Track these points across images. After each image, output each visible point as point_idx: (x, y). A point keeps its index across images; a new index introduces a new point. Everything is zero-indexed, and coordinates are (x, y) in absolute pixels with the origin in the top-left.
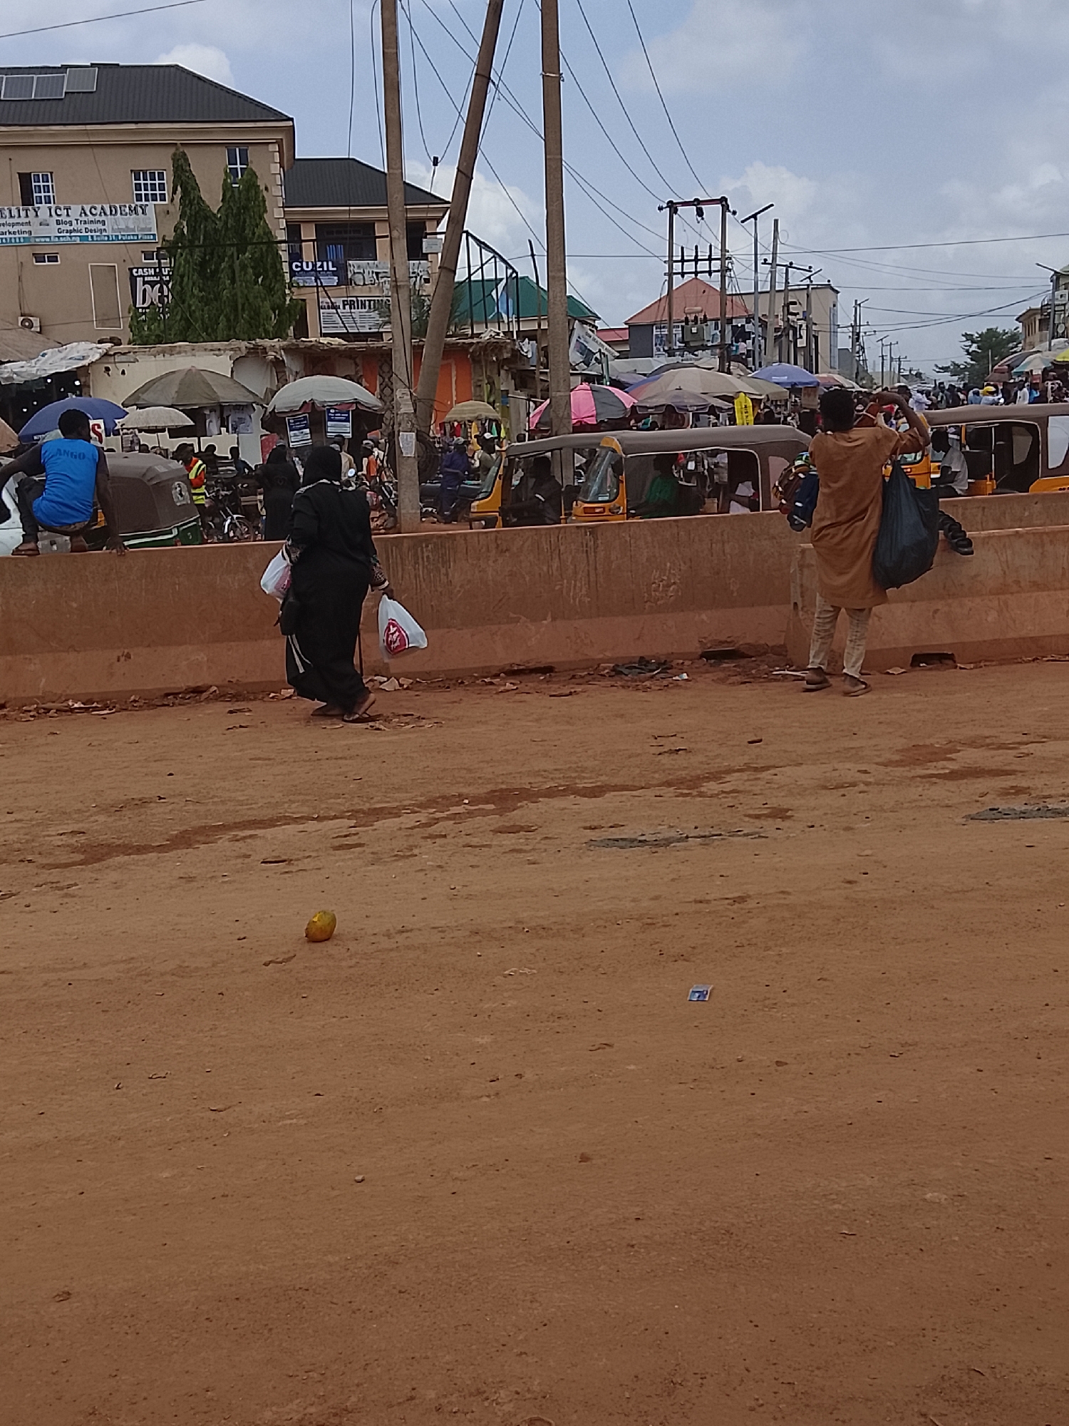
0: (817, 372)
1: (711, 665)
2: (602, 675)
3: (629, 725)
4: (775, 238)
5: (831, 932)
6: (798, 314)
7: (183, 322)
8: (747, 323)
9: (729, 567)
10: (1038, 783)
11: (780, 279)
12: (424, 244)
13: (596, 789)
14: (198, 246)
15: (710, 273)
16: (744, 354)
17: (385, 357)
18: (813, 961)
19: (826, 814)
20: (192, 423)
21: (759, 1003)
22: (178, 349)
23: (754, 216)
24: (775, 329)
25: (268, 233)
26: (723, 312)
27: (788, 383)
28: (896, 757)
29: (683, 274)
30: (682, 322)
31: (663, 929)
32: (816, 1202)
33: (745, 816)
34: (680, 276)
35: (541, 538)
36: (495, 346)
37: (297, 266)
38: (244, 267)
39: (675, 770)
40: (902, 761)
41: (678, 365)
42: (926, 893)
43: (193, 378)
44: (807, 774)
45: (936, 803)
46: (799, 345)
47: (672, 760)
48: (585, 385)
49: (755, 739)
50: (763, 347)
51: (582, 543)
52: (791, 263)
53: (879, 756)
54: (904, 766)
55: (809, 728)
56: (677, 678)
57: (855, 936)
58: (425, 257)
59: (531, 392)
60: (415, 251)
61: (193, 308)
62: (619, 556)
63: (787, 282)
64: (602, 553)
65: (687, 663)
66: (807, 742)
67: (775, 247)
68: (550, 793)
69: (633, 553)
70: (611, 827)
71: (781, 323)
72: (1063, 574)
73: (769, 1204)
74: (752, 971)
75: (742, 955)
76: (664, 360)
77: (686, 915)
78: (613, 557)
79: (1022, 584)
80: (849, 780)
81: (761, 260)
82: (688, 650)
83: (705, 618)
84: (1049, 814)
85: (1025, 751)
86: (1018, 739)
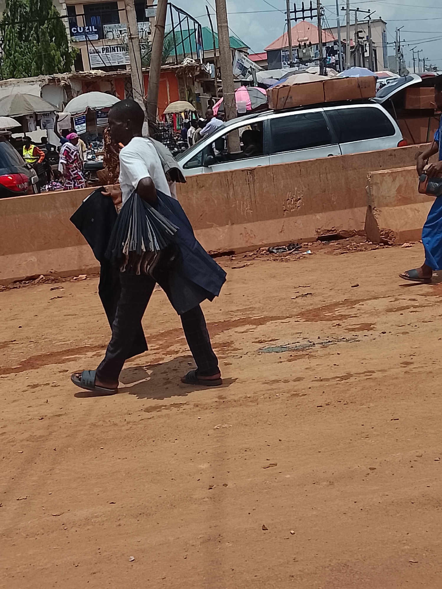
0: (377, 71)
1: (324, 244)
2: (262, 254)
3: (278, 282)
5: (398, 392)
6: (364, 38)
7: (11, 66)
8: (334, 45)
9: (331, 187)
11: (352, 19)
12: (146, 12)
13: (261, 319)
14: (17, 23)
15: (311, 17)
16: (334, 63)
17: (128, 79)
18: (388, 410)
19: (392, 325)
20: (20, 125)
21: (358, 435)
22: (9, 83)
24: (351, 47)
25: (56, 13)
26: (320, 39)
28: (431, 290)
29: (296, 19)
30: (297, 47)
31: (302, 397)
32: (395, 545)
33: (346, 329)
34: (294, 20)
35: (222, 178)
36: (190, 68)
37: (74, 30)
38: (44, 33)
39: (305, 306)
40: (435, 292)
41: (296, 72)
43: (18, 99)
44: (381, 304)
46: (365, 56)
47: (304, 300)
48: (243, 87)
49: (355, 284)
50: (344, 59)
51: (246, 179)
52: (358, 9)
53: (421, 290)
54: (436, 295)
55: (381, 276)
56: (305, 253)
57: (411, 394)
58: (147, 19)
59: (213, 93)
60: (141, 17)
61: (16, 59)
62: (267, 185)
63: (356, 20)
64: (258, 184)
65: (309, 244)
66: (381, 285)
68: (235, 324)
69: (275, 183)
70: (271, 341)
71: (354, 44)
73: (368, 548)
74: (354, 417)
75: (347, 408)
76: (288, 70)
77: (315, 388)
78: (264, 186)
80: (405, 305)
81: (340, 8)
82: (310, 236)
83: (319, 218)
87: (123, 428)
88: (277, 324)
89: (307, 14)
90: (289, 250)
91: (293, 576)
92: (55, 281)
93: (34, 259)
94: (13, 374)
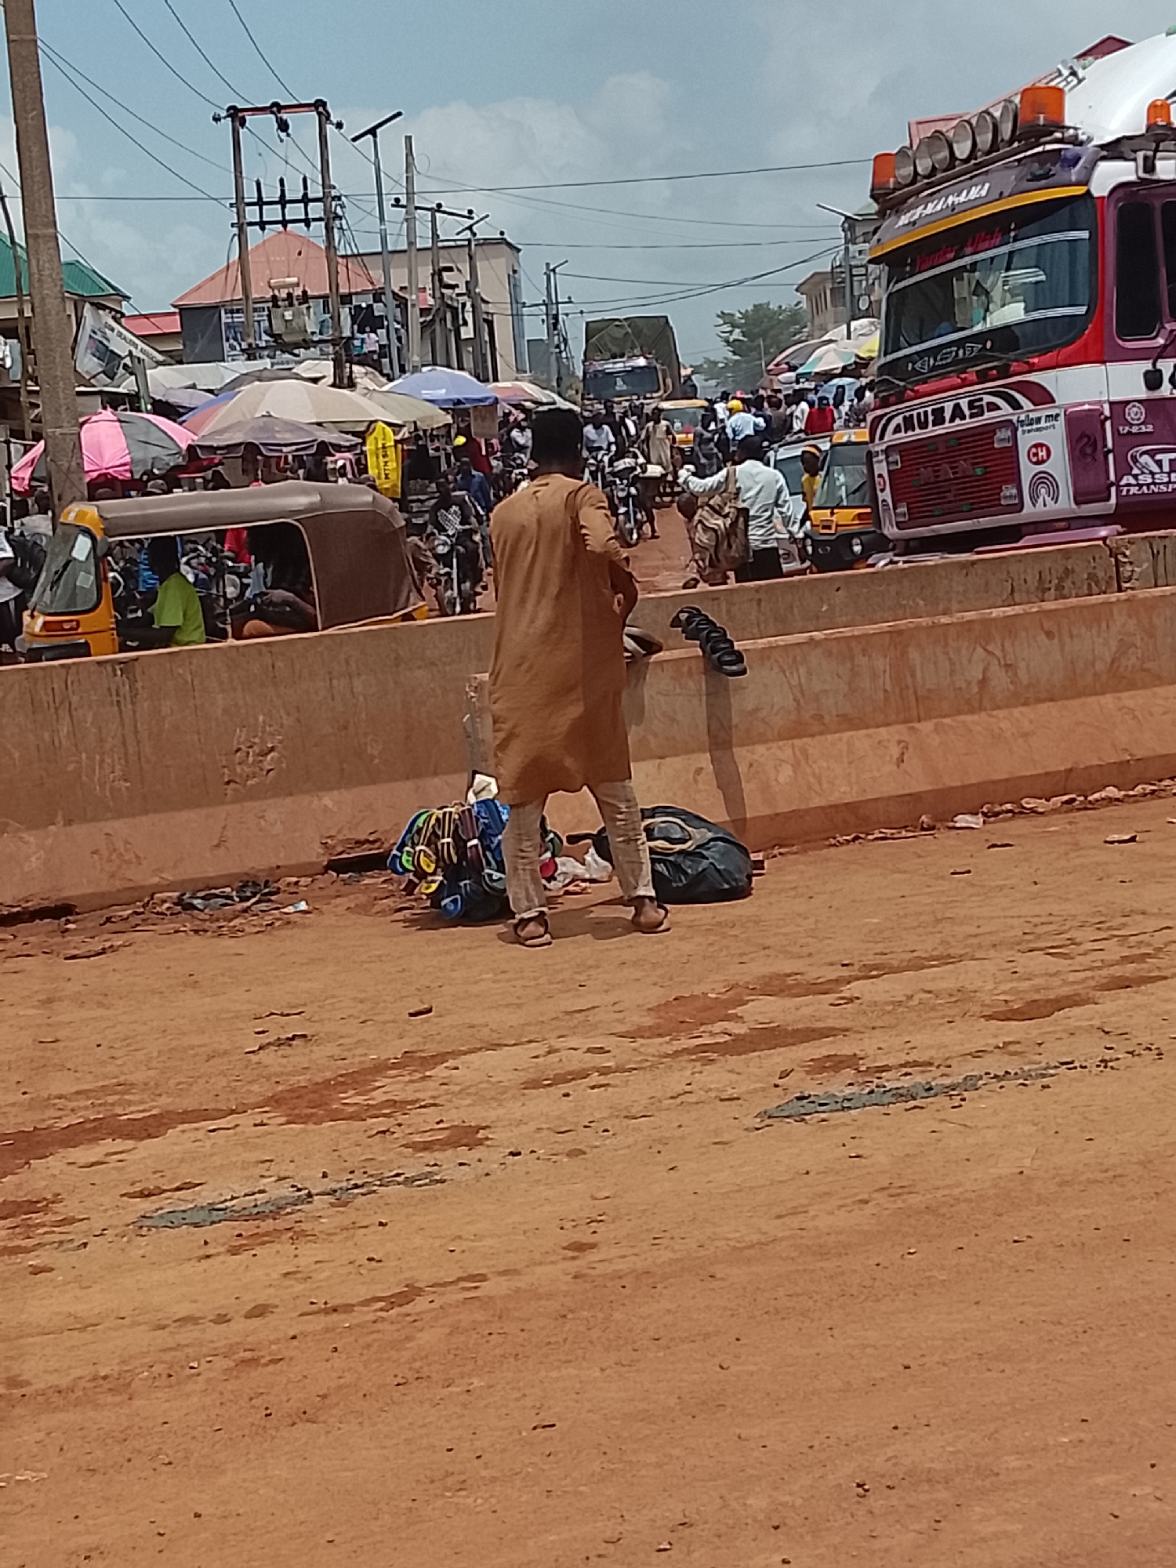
0: (496, 380)
1: (345, 882)
2: (158, 913)
3: (208, 1000)
4: (410, 166)
5: (553, 1340)
6: (457, 286)
8: (375, 301)
9: (363, 716)
10: (871, 1047)
11: (423, 232)
13: (150, 1121)
15: (307, 222)
16: (374, 352)
18: (524, 1395)
19: (539, 1130)
21: (437, 1484)
23: (372, 132)
24: (422, 310)
26: (334, 284)
27: (446, 401)
28: (648, 1021)
29: (262, 225)
30: (267, 302)
31: (271, 1368)
33: (406, 1146)
34: (257, 227)
35: (36, 683)
39: (288, 1074)
40: (658, 1026)
41: (265, 374)
42: (702, 1252)
44: (510, 1064)
45: (713, 1094)
46: (463, 336)
47: (284, 1057)
48: (108, 414)
49: (422, 1007)
50: (404, 341)
51: (109, 689)
52: (439, 205)
53: (621, 1021)
54: (660, 1035)
55: (509, 980)
56: (291, 909)
57: (591, 1342)
59: (15, 425)
62: (175, 708)
63: (435, 236)
64: (146, 705)
65: (304, 881)
66: (507, 1006)
67: (410, 180)
68: (73, 1137)
69: (198, 702)
70: (178, 1189)
71: (431, 301)
72: (886, 699)
74: (424, 1425)
75: (406, 1398)
76: (242, 366)
77: (309, 1339)
78: (165, 711)
79: (827, 720)
80: (575, 1066)
81: (388, 202)
82: (303, 859)
83: (330, 804)
84: (886, 1099)
85: (847, 994)
86: (833, 976)
88: (200, 1135)
90: (243, 899)
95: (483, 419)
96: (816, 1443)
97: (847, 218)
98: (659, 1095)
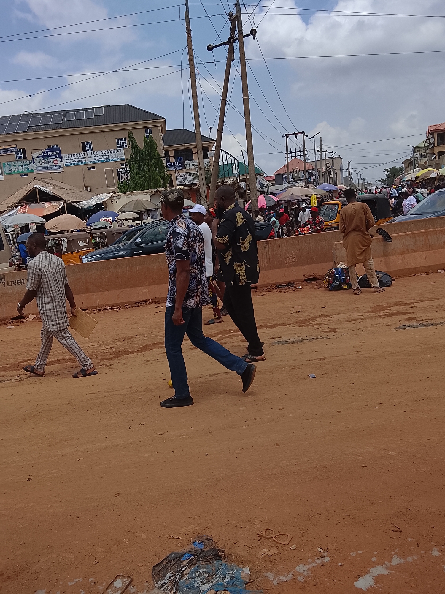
0: (337, 185)
1: (308, 283)
2: (273, 288)
3: (283, 304)
4: (321, 143)
5: (353, 368)
6: (330, 167)
7: (134, 185)
8: (313, 171)
9: (312, 251)
10: (418, 316)
11: (323, 156)
12: (208, 154)
13: (273, 325)
14: (137, 161)
15: (300, 156)
16: (313, 181)
17: (198, 191)
18: (347, 378)
19: (348, 330)
20: (139, 216)
21: (331, 392)
22: (133, 194)
23: (314, 137)
24: (322, 172)
25: (159, 155)
26: (305, 168)
27: (327, 190)
28: (370, 310)
30: (292, 172)
31: (298, 370)
32: (354, 457)
33: (322, 332)
34: (290, 158)
36: (232, 185)
37: (169, 164)
38: (152, 166)
39: (298, 318)
40: (373, 311)
41: (292, 186)
42: (383, 354)
43: (138, 202)
44: (342, 317)
45: (385, 324)
46: (331, 177)
47: (297, 315)
48: (262, 195)
49: (324, 306)
50: (319, 178)
51: (264, 246)
52: (326, 151)
53: (365, 310)
54: (373, 313)
56: (298, 288)
57: (361, 369)
58: (209, 158)
59: (245, 198)
60: (206, 157)
61: (137, 180)
62: (276, 250)
63: (325, 157)
64: (271, 249)
65: (300, 283)
66: (341, 306)
67: (321, 146)
69: (281, 249)
70: (279, 337)
71: (324, 170)
72: (423, 246)
73: (338, 458)
74: (328, 382)
76: (287, 185)
77: (305, 365)
78: (274, 250)
79: (409, 250)
80: (355, 318)
81: (316, 150)
82: (300, 278)
83: (305, 268)
84: (423, 326)
85: (414, 305)
86: (411, 302)
87: (197, 386)
88: (282, 328)
89: (298, 154)
90: (288, 286)
91: (295, 473)
92: (158, 302)
93: (147, 290)
94: (135, 354)
95: (335, 193)
96: (409, 391)
97: (414, 147)
98: (373, 324)
